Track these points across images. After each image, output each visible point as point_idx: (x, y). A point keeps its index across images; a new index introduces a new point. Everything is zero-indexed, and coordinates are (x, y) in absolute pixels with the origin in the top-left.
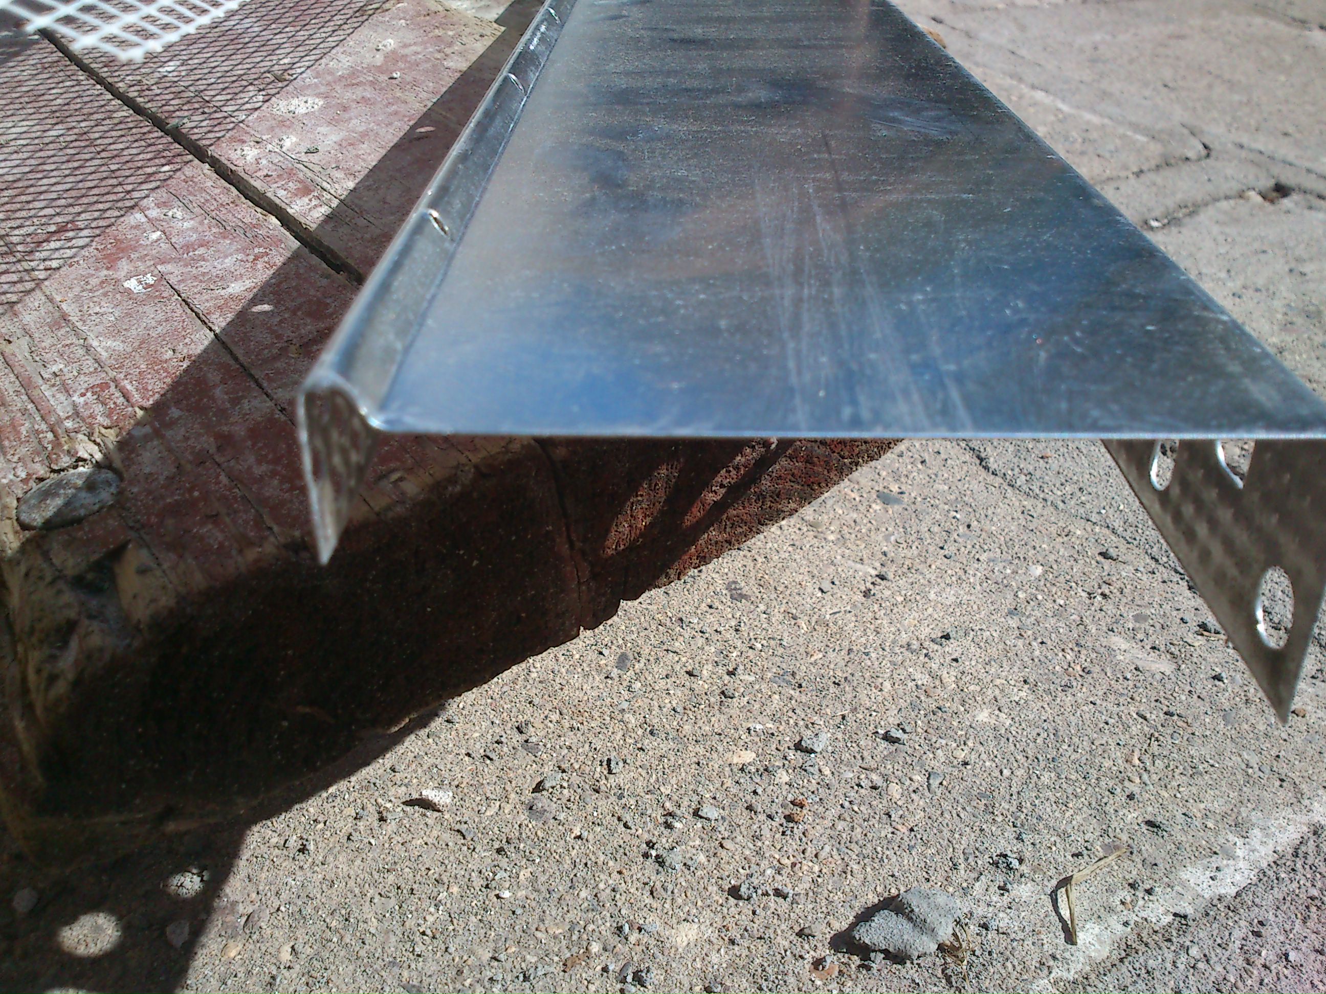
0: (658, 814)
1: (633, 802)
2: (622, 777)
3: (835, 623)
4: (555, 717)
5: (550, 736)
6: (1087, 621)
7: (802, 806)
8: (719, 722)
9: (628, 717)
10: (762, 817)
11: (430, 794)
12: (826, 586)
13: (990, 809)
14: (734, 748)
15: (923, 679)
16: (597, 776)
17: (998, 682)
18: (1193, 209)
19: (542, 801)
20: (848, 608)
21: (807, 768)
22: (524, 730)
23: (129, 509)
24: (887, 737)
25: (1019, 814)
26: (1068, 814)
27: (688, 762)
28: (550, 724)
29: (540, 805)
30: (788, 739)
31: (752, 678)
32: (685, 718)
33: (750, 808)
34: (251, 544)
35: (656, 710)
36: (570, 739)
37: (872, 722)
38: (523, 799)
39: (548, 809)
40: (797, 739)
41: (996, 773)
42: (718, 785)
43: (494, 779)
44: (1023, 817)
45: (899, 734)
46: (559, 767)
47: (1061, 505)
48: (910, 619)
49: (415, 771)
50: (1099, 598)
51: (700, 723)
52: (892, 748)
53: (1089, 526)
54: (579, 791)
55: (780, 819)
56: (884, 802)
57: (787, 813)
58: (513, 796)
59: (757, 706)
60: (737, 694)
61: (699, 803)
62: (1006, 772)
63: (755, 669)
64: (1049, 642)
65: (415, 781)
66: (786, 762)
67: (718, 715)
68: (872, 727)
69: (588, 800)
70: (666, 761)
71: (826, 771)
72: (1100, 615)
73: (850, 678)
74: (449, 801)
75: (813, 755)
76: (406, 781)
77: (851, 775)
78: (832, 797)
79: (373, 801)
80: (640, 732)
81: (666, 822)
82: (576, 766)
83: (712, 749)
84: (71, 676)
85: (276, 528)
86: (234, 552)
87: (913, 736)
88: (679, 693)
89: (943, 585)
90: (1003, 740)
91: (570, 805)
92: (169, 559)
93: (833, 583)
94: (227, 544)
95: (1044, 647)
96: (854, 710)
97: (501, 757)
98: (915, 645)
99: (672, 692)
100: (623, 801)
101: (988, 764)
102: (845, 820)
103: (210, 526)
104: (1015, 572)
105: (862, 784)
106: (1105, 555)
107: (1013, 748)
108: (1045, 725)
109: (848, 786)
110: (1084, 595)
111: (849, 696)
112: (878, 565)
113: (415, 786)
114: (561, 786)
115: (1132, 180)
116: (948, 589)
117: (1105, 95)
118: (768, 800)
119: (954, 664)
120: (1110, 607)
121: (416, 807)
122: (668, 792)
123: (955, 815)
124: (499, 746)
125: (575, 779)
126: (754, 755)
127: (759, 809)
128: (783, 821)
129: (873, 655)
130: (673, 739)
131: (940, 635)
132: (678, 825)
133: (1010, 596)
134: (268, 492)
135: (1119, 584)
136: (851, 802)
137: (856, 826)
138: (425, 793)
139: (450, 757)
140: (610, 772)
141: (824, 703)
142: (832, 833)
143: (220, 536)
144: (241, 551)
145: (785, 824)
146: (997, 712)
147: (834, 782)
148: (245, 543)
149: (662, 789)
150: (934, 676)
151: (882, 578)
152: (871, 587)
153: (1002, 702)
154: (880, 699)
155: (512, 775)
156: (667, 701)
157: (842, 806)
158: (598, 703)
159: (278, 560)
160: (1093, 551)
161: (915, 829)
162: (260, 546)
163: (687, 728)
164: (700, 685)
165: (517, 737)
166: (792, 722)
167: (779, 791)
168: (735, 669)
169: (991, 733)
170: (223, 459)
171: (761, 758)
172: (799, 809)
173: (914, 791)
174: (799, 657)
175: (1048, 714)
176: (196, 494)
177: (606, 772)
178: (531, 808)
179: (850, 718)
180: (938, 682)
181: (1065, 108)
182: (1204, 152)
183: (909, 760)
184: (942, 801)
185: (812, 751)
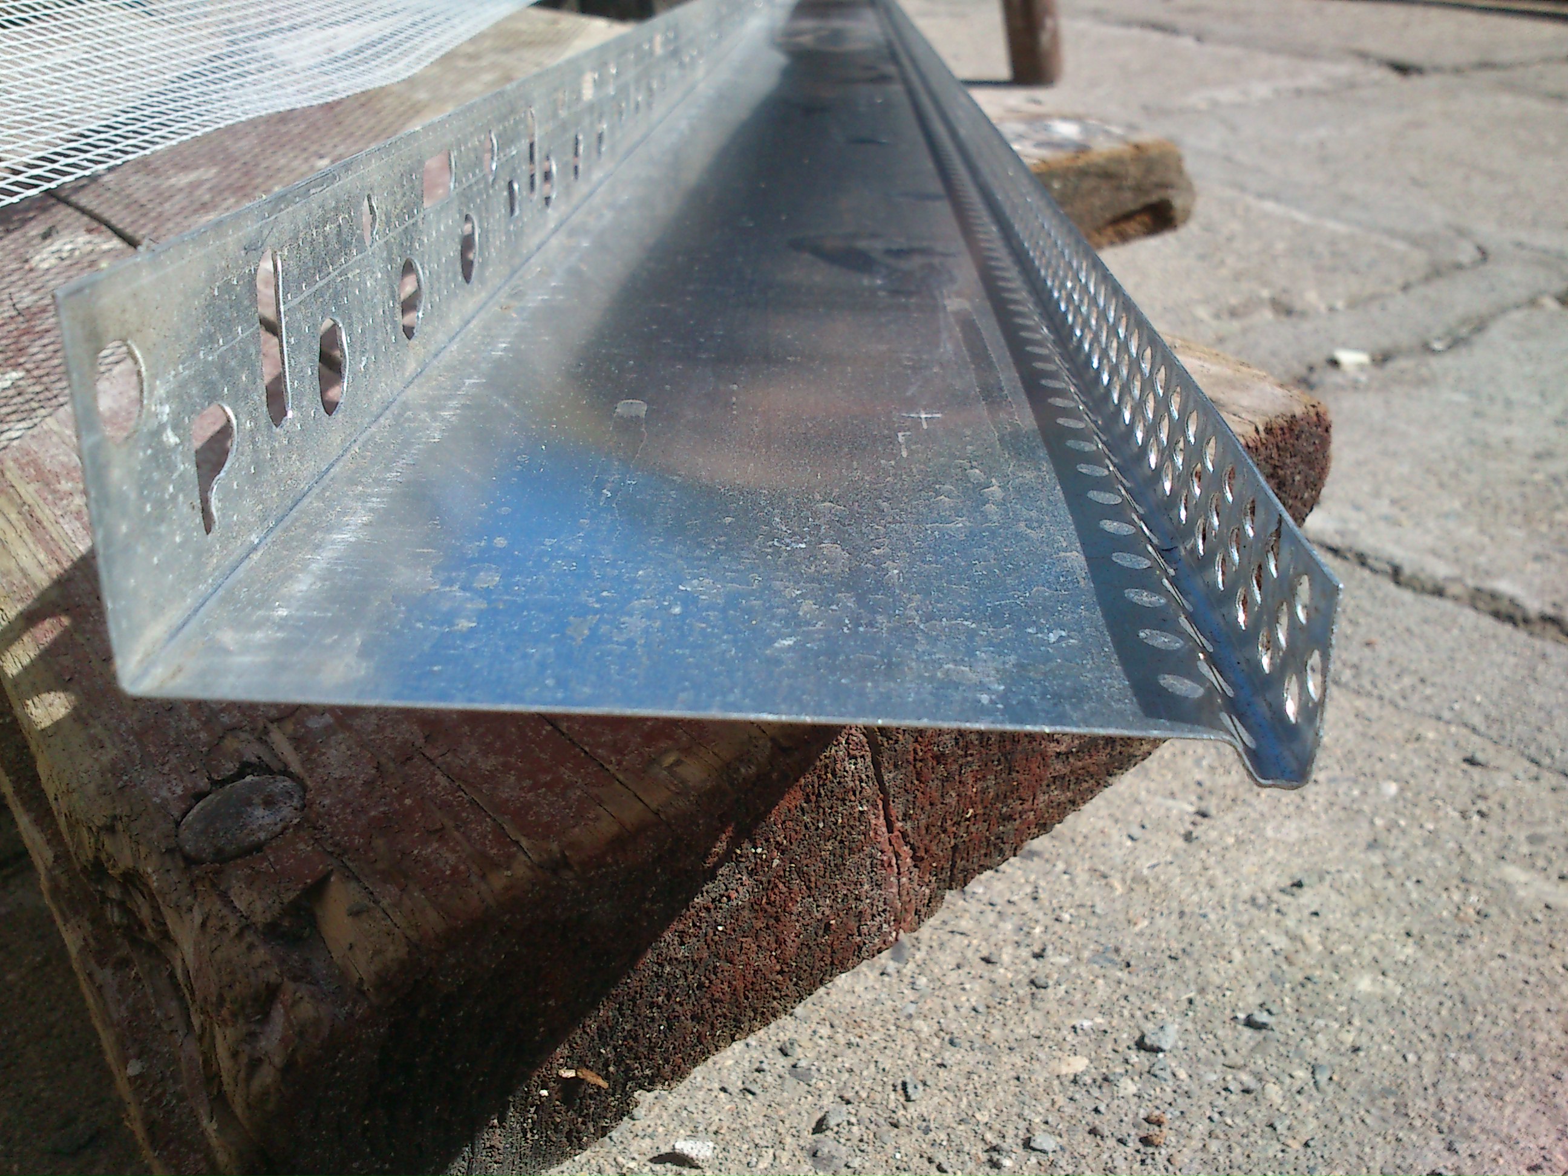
0: (978, 1150)
1: (943, 1136)
2: (924, 1104)
3: (1157, 879)
4: (825, 1031)
5: (824, 1057)
6: (1468, 848)
7: (1159, 1124)
8: (1034, 1021)
9: (919, 1024)
10: (1111, 1142)
11: (685, 1146)
12: (1136, 831)
13: (1401, 1109)
14: (1060, 1054)
15: (1280, 942)
16: (892, 1105)
17: (1374, 937)
18: (1480, 326)
19: (827, 1144)
20: (1169, 858)
21: (1158, 1072)
22: (789, 1052)
23: (323, 827)
24: (1250, 1023)
25: (1442, 1114)
26: (1508, 1111)
27: (1004, 1077)
28: (821, 1042)
29: (826, 1150)
30: (1125, 1036)
31: (1065, 960)
32: (991, 1020)
33: (1093, 1132)
34: (496, 866)
35: (952, 1013)
36: (849, 1059)
37: (1228, 1005)
38: (802, 1142)
39: (836, 1154)
40: (1137, 1035)
41: (1398, 1060)
42: (1048, 1104)
43: (761, 1120)
44: (1448, 1118)
45: (1262, 1017)
46: (841, 1097)
47: (1402, 703)
48: (1249, 865)
49: (660, 1117)
50: (1476, 818)
51: (1011, 1025)
52: (1259, 1036)
53: (1441, 726)
54: (872, 1127)
55: (1133, 1144)
56: (1263, 1109)
57: (1143, 1134)
58: (788, 1140)
59: (1078, 996)
60: (1051, 983)
61: (1028, 1130)
62: (1411, 1057)
63: (1067, 948)
64: (1426, 881)
65: (661, 1129)
66: (1129, 1067)
67: (1032, 1012)
68: (1228, 1011)
69: (885, 1138)
70: (976, 1077)
71: (1182, 1074)
72: (1482, 839)
73: (1188, 949)
74: (709, 1153)
75: (1161, 1055)
76: (650, 1130)
77: (1214, 1077)
78: (1195, 1108)
79: (611, 1160)
80: (936, 1042)
81: (990, 1160)
82: (864, 1095)
83: (1032, 1058)
84: (277, 1060)
85: (524, 843)
86: (474, 879)
87: (1283, 1018)
88: (977, 988)
89: (1280, 818)
90: (1398, 1016)
91: (864, 1147)
92: (388, 892)
93: (1143, 827)
94: (462, 867)
95: (1421, 888)
96: (1202, 991)
97: (765, 1089)
98: (1262, 899)
99: (967, 986)
100: (931, 1135)
101: (1385, 1048)
102: (1217, 1138)
103: (436, 845)
104: (1364, 793)
105: (1231, 1088)
106: (1471, 761)
107: (1411, 1025)
108: (1447, 990)
109: (1213, 1092)
110: (1456, 815)
111: (1192, 973)
112: (1193, 798)
113: (662, 1137)
114: (849, 1123)
115: (1401, 297)
116: (1287, 823)
117: (1347, 199)
118: (1115, 1120)
119: (1315, 919)
120: (1492, 828)
121: (668, 1165)
122: (986, 1119)
123: (1358, 1122)
124: (761, 1075)
125: (865, 1112)
126: (1086, 1061)
127: (1106, 1133)
128: (1140, 1146)
129: (1212, 917)
130: (980, 1049)
131: (1289, 882)
132: (1007, 1162)
133: (1365, 825)
134: (504, 794)
135: (1497, 798)
136: (1220, 1113)
137: (1234, 1145)
138: (678, 1146)
139: (701, 1095)
140: (908, 1099)
141: (1163, 985)
142: (1205, 1157)
143: (452, 859)
144: (483, 877)
145: (1142, 1150)
146: (1381, 978)
147: (1194, 1087)
148: (488, 865)
149: (978, 1116)
150: (1294, 938)
151: (1204, 815)
152: (1191, 828)
153: (1386, 963)
154: (1232, 973)
155: (782, 1112)
156: (964, 999)
157: (1210, 1118)
158: (877, 1009)
159: (534, 885)
160: (1454, 757)
161: (1312, 1143)
162: (508, 869)
163: (996, 1033)
164: (1001, 974)
165: (782, 1061)
166: (1126, 1013)
167: (1126, 1107)
168: (1044, 950)
169: (1379, 1006)
170: (436, 752)
171: (1096, 1064)
172: (1157, 1128)
173: (1299, 1092)
174: (1120, 927)
175: (1446, 975)
176: (408, 802)
177: (902, 1099)
178: (815, 1155)
179: (1198, 1001)
180: (1299, 946)
181: (1302, 217)
182: (1477, 256)
183: (1282, 1049)
184: (1336, 1102)
185: (1159, 1050)
